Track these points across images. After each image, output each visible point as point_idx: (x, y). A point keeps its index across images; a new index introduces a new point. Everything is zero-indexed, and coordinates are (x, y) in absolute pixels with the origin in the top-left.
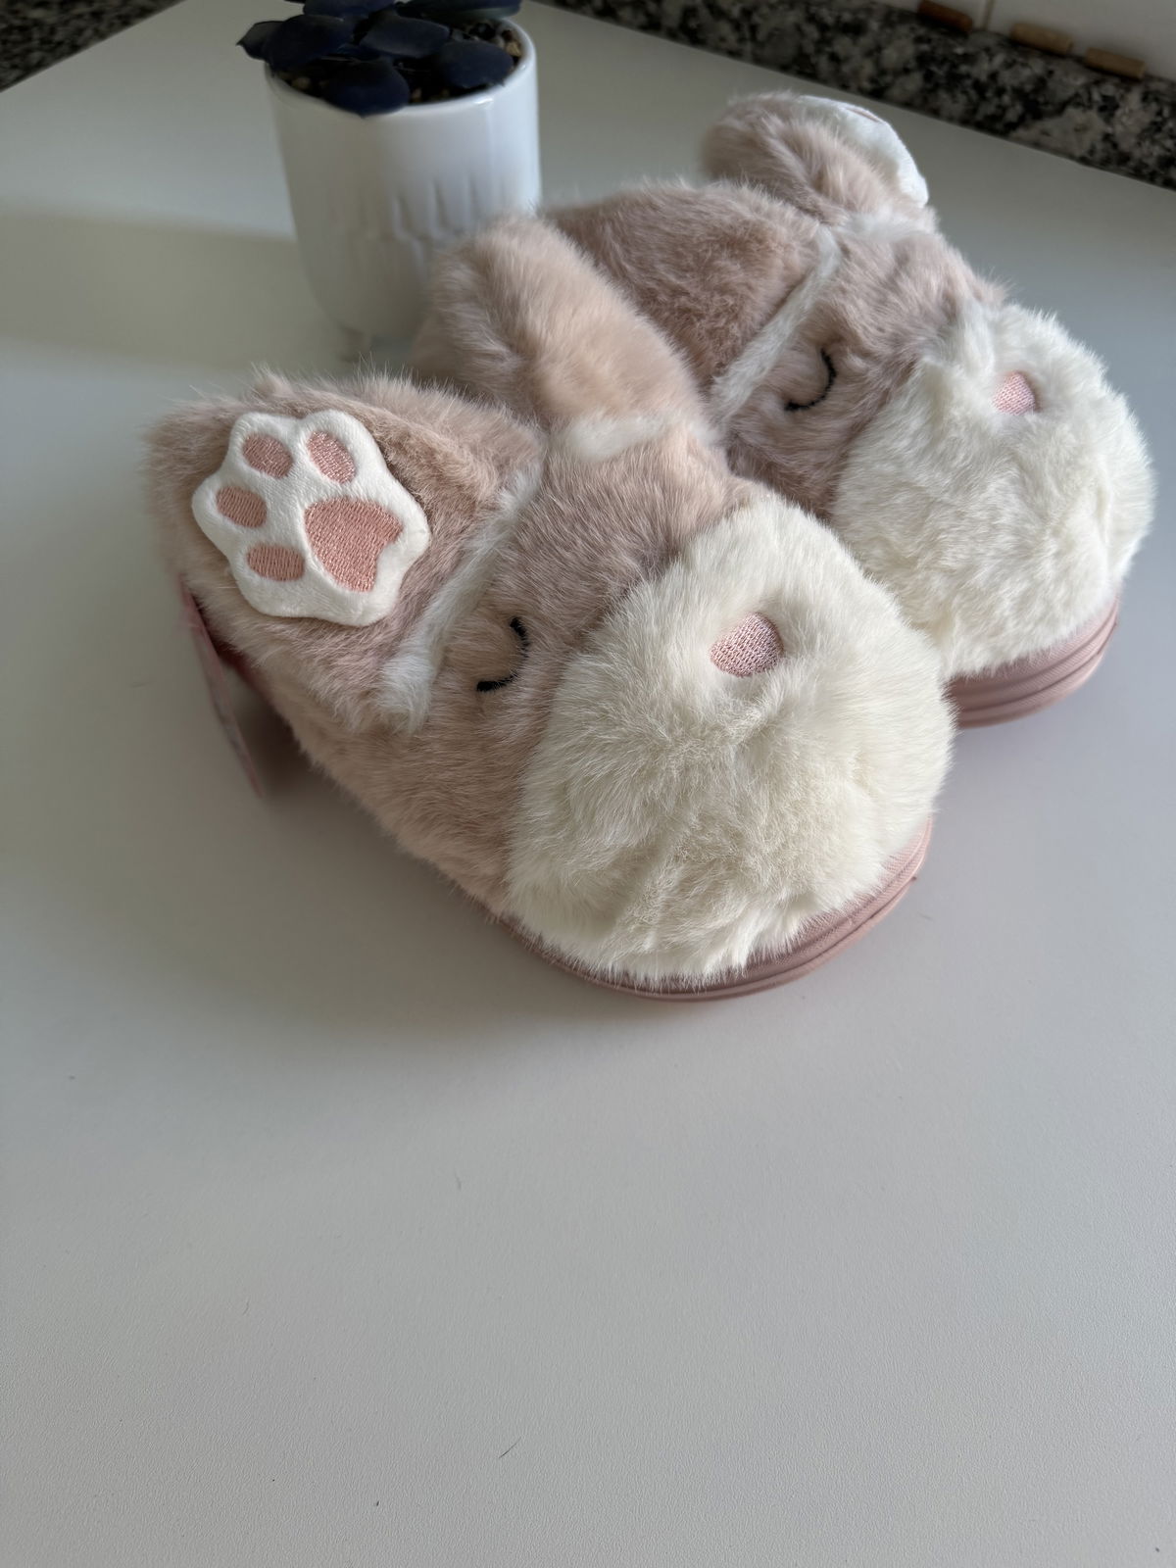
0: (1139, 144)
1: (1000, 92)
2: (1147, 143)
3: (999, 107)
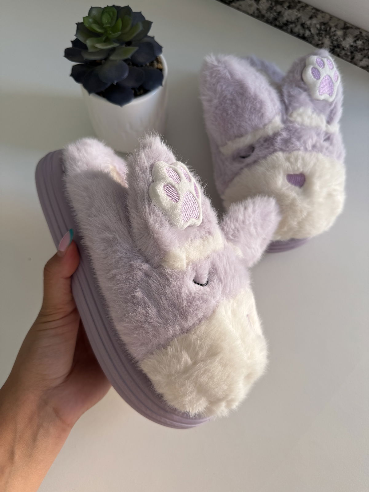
0: (267, 13)
2: (269, 13)
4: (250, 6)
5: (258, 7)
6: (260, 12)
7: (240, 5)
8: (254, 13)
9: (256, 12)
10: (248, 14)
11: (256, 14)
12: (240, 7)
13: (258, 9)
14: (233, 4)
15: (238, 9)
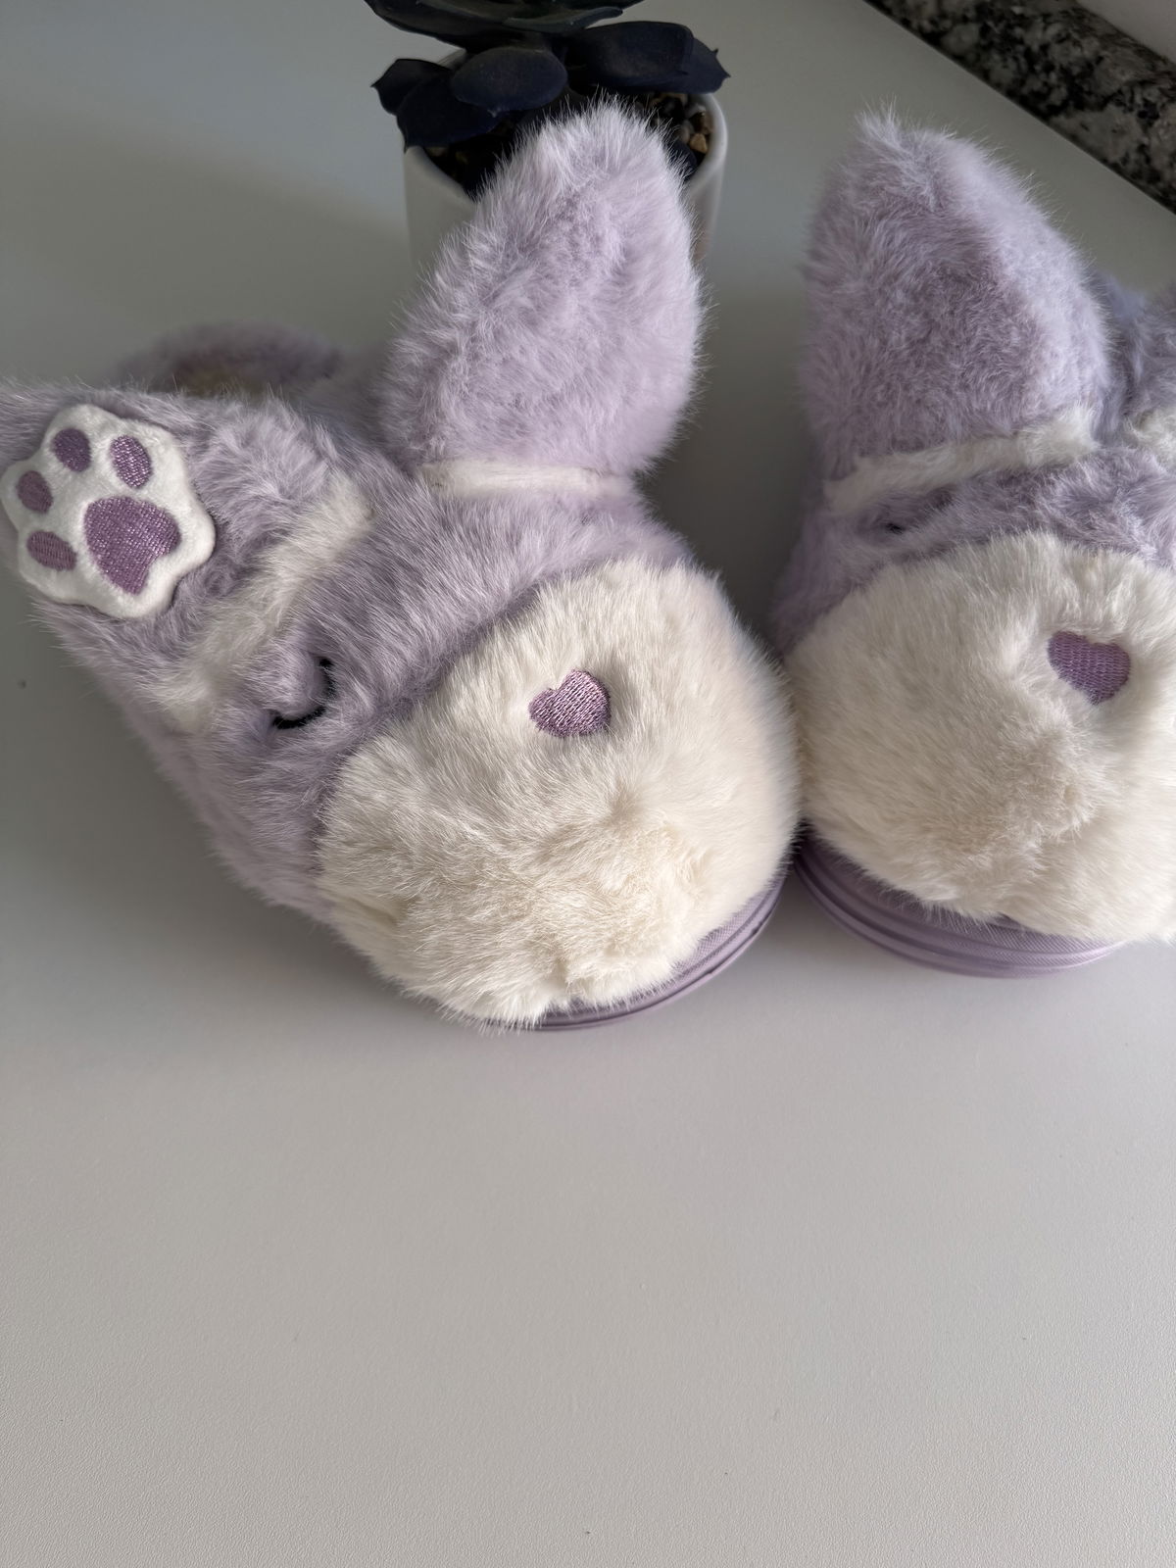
1: (1049, 68)
3: (1045, 84)
4: (1119, 132)
5: (1145, 141)
6: (1148, 160)
7: (1084, 127)
8: (1125, 160)
9: (1133, 156)
10: (1104, 161)
11: (1131, 167)
12: (1082, 133)
13: (1142, 148)
14: (1061, 119)
15: (1074, 138)
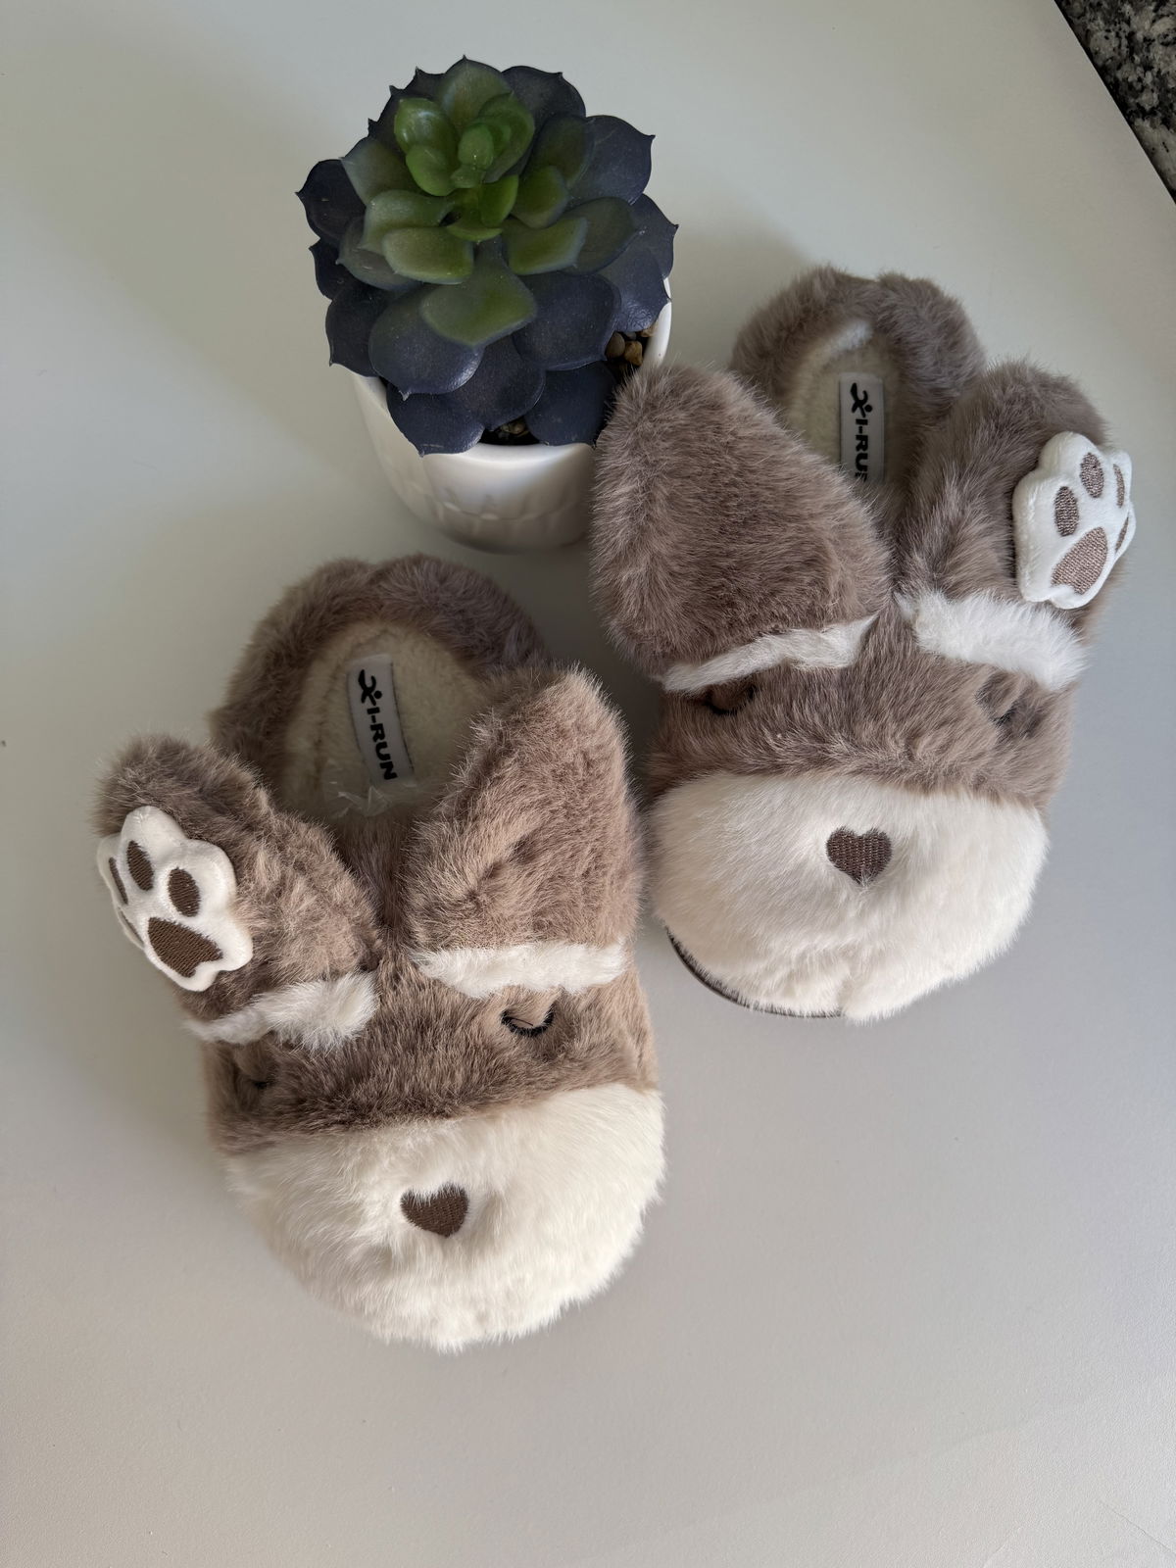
1: (1147, 67)
3: (1140, 80)
